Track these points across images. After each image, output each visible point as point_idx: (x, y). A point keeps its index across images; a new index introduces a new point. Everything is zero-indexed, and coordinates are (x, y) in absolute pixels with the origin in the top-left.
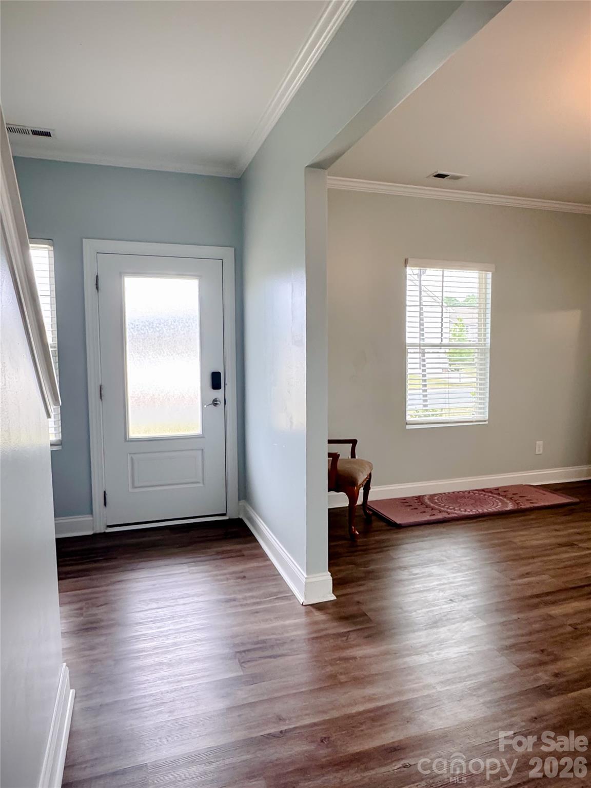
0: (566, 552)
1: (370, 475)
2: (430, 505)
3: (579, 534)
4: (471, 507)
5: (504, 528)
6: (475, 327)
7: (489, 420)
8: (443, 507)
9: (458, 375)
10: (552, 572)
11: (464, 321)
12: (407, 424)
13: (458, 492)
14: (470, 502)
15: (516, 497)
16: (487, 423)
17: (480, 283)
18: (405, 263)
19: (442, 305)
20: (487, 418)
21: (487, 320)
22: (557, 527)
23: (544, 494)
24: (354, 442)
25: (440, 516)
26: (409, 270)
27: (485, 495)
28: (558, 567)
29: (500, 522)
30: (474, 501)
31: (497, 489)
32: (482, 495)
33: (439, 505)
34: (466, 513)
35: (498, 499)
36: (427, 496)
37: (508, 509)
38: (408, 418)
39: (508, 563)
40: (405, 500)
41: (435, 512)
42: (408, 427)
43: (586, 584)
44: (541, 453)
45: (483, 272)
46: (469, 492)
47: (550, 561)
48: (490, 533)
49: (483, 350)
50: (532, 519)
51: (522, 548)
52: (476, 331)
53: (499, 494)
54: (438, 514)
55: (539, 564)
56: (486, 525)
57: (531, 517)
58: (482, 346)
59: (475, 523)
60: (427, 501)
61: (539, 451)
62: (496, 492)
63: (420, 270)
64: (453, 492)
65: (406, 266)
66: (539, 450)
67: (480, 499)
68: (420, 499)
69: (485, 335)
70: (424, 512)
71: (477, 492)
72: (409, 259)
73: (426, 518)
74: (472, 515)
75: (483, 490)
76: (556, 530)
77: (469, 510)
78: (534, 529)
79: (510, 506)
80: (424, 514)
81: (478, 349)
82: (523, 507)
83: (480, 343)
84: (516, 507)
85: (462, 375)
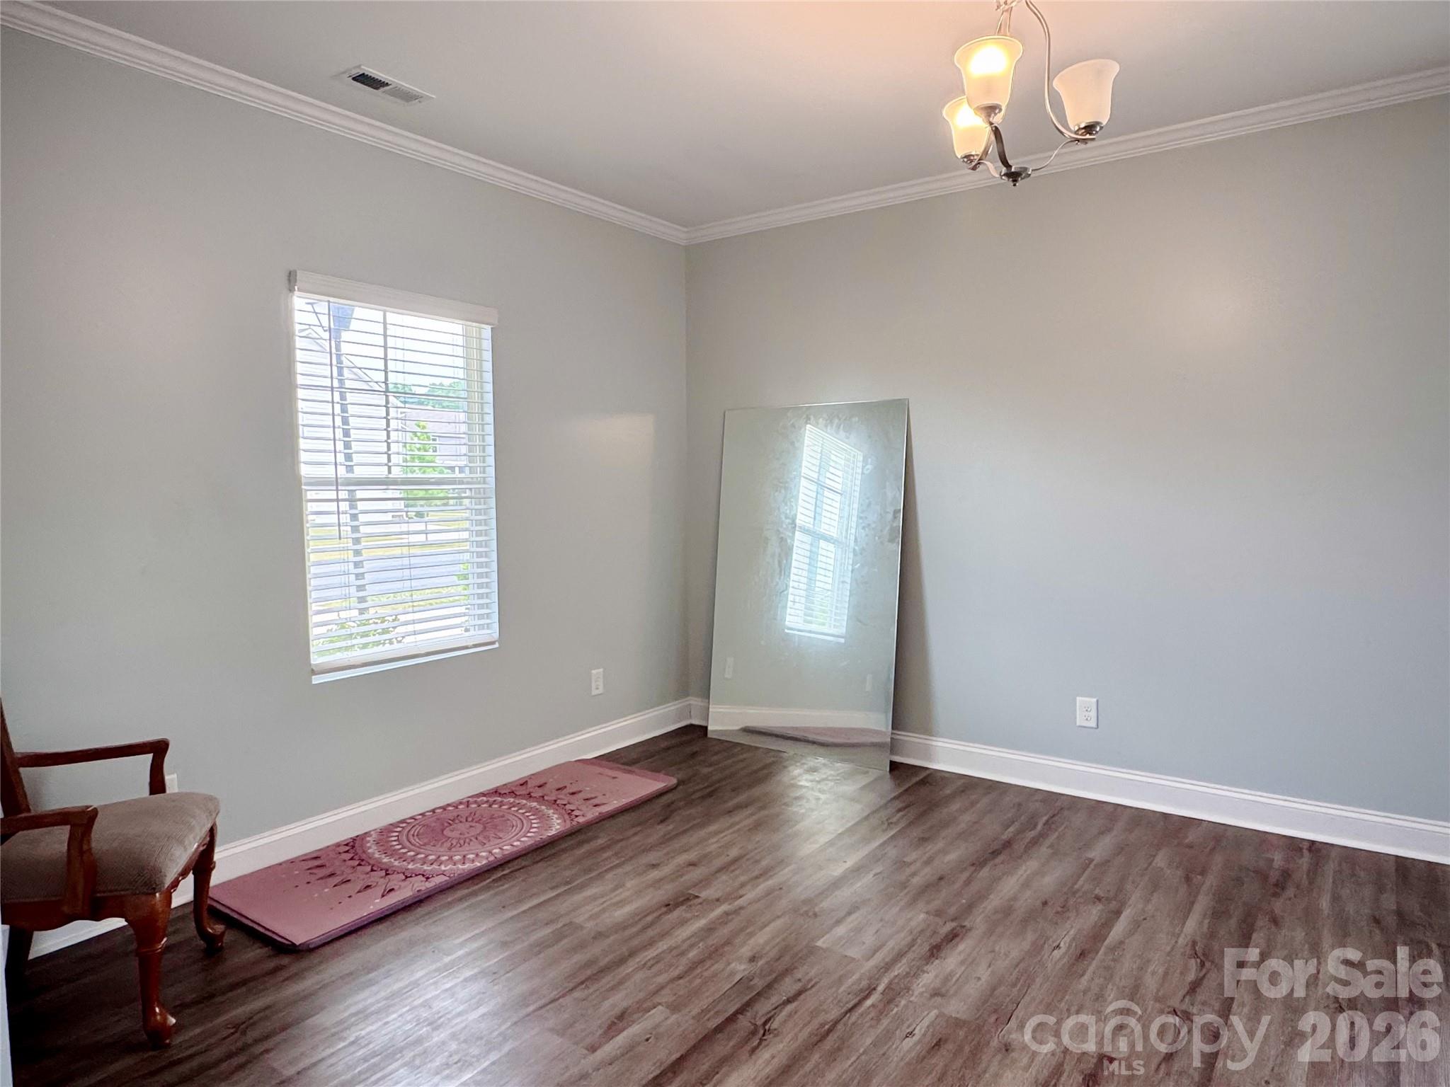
0: (683, 922)
1: (212, 832)
2: (379, 861)
3: (692, 864)
4: (475, 845)
5: (552, 888)
6: (463, 441)
7: (500, 640)
8: (413, 860)
9: (421, 527)
10: (666, 996)
11: (430, 427)
12: (313, 672)
13: (444, 808)
14: (473, 832)
15: (563, 798)
16: (497, 645)
17: (466, 347)
18: (289, 280)
19: (387, 391)
20: (496, 636)
21: (486, 426)
22: (652, 857)
23: (614, 778)
24: (158, 749)
25: (405, 892)
26: (299, 301)
27: (501, 804)
28: (676, 973)
29: (543, 872)
30: (479, 827)
31: (524, 784)
32: (495, 806)
33: (402, 857)
34: (468, 866)
35: (529, 810)
36: (374, 835)
37: (552, 832)
38: (315, 660)
39: (577, 994)
40: (316, 858)
41: (395, 880)
42: (316, 680)
43: (737, 1006)
44: (601, 691)
45: (474, 324)
46: (468, 804)
47: (658, 959)
48: (524, 912)
49: (482, 490)
50: (603, 849)
51: (599, 936)
52: (464, 450)
53: (529, 796)
54: (403, 884)
55: (639, 976)
56: (511, 889)
57: (600, 842)
58: (479, 483)
59: (488, 888)
60: (373, 850)
61: (597, 689)
62: (522, 791)
63: (329, 302)
64: (433, 811)
65: (291, 290)
66: (597, 687)
67: (492, 818)
68: (353, 847)
69: (484, 459)
70: (368, 887)
71: (485, 799)
72: (298, 272)
73: (376, 904)
74: (480, 868)
75: (496, 792)
76: (654, 866)
77: (471, 856)
78: (610, 876)
79: (557, 825)
80: (369, 891)
81: (471, 489)
82: (581, 820)
83: (472, 476)
84: (568, 825)
85: (431, 527)
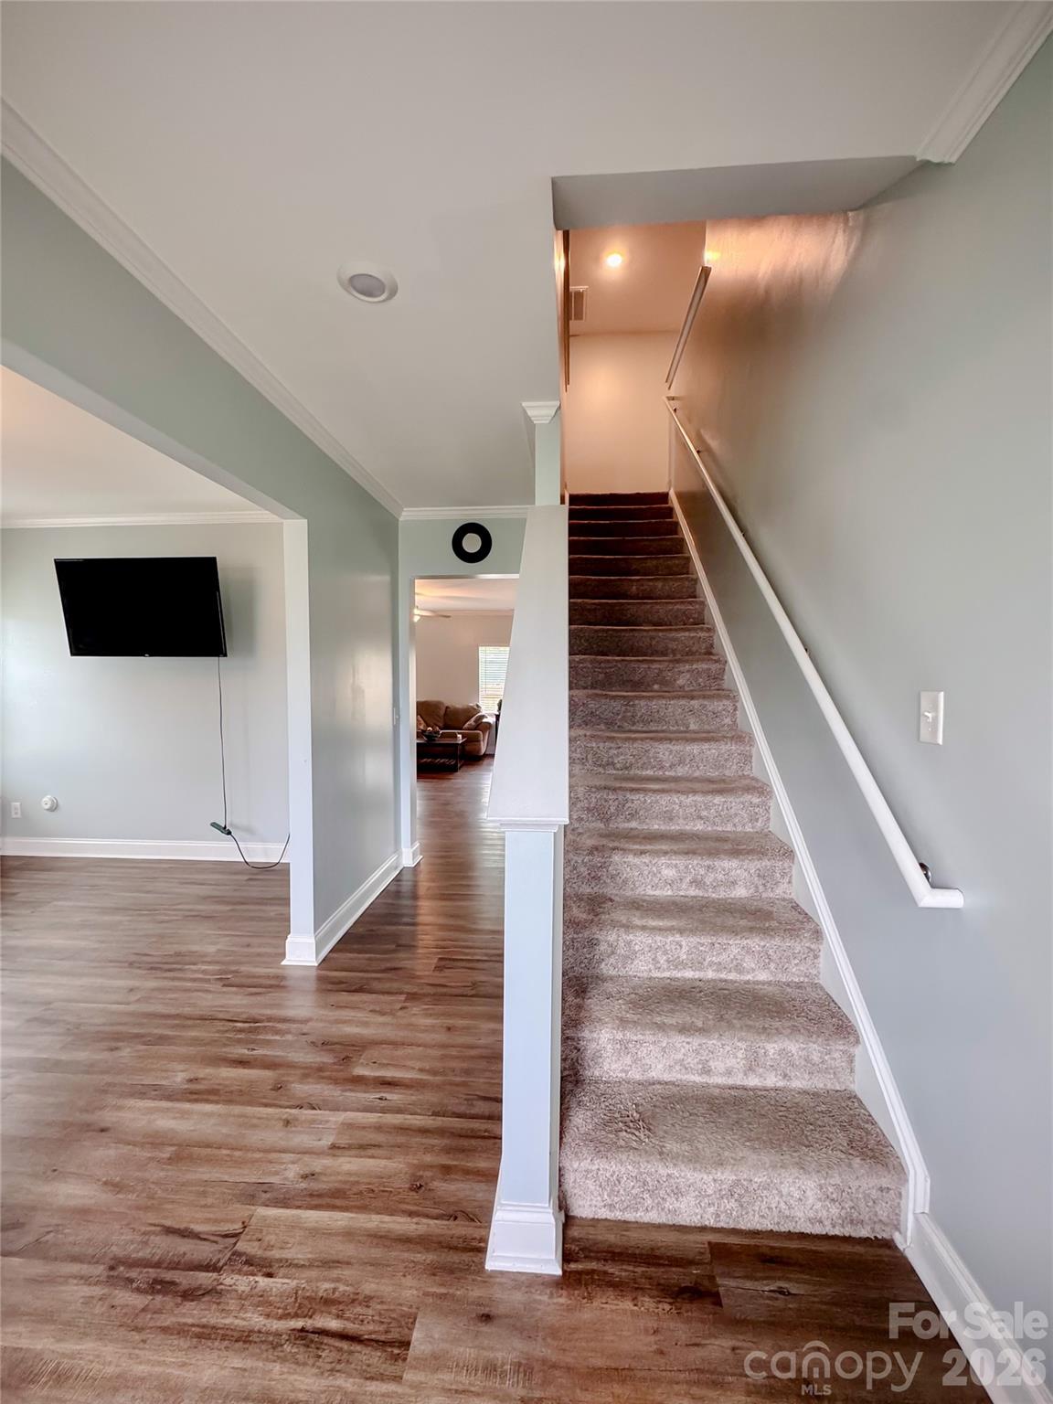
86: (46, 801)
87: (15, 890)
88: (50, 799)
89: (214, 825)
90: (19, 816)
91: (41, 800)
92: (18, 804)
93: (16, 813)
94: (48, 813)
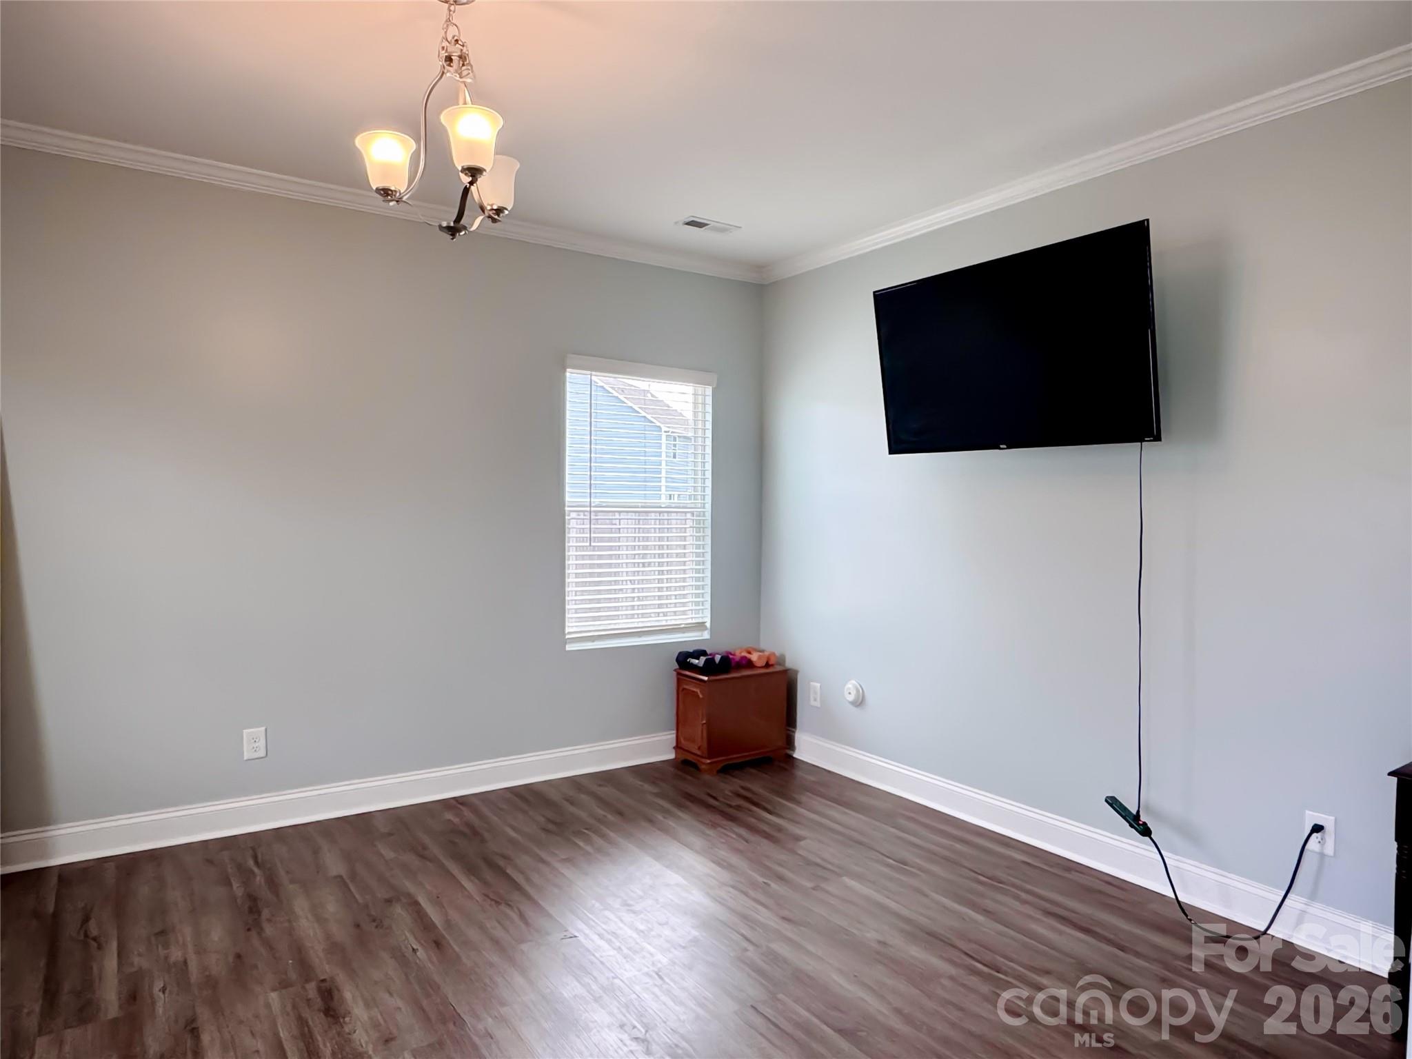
86: (850, 690)
87: (798, 831)
88: (854, 685)
89: (1113, 802)
90: (817, 704)
91: (845, 685)
92: (818, 685)
93: (815, 700)
94: (851, 707)
